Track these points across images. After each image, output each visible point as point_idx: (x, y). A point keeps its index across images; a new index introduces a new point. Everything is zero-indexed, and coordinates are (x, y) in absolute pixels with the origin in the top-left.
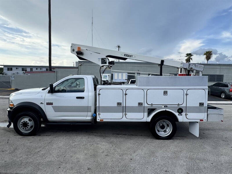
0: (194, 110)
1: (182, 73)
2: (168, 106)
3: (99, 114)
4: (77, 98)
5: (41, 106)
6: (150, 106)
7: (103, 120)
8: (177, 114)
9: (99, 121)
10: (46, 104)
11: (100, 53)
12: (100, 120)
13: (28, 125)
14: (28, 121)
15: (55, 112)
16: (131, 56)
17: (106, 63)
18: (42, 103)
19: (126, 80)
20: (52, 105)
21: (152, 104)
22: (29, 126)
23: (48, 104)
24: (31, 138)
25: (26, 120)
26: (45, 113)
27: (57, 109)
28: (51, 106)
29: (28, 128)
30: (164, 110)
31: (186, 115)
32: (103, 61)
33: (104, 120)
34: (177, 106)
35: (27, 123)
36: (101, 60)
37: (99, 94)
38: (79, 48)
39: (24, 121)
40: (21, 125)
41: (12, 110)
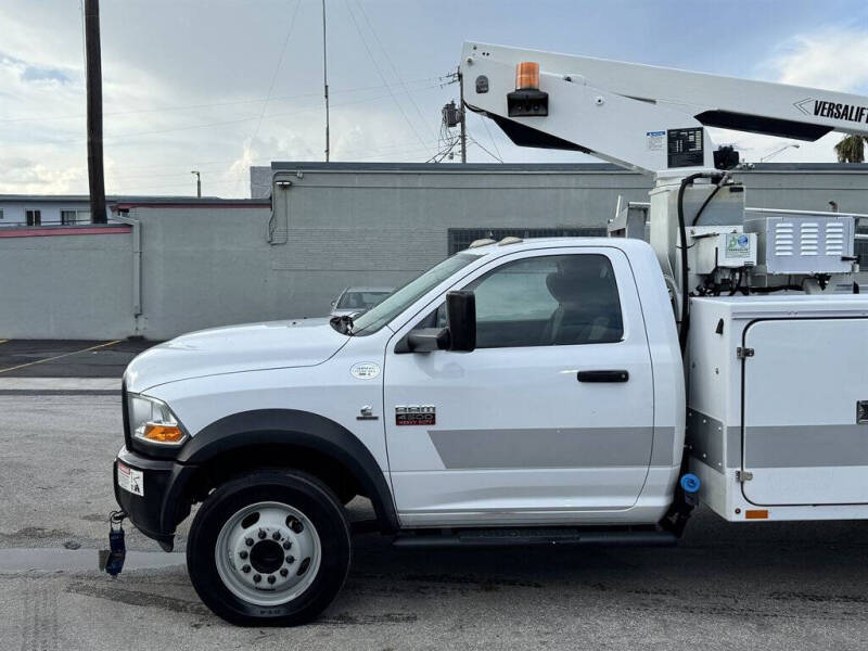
3: (741, 478)
4: (586, 377)
5: (361, 432)
7: (765, 514)
9: (742, 518)
10: (391, 419)
11: (653, 102)
12: (749, 514)
13: (287, 554)
14: (287, 533)
15: (449, 466)
17: (698, 159)
18: (366, 416)
19: (844, 259)
20: (433, 423)
22: (291, 560)
23: (405, 418)
24: (309, 632)
25: (272, 521)
26: (386, 474)
27: (461, 450)
28: (423, 429)
29: (284, 573)
32: (682, 148)
33: (775, 515)
35: (281, 543)
36: (665, 139)
37: (745, 353)
38: (530, 69)
39: (262, 534)
40: (243, 556)
41: (182, 467)
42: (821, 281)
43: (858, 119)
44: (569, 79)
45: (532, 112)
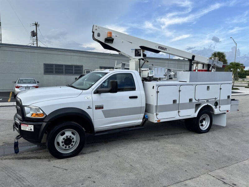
0: (225, 102)
1: (204, 69)
2: (209, 100)
3: (157, 115)
5: (88, 111)
6: (197, 101)
7: (160, 121)
8: (214, 107)
9: (156, 122)
10: (94, 108)
11: (132, 43)
12: (158, 121)
13: (73, 140)
14: (72, 136)
15: (106, 117)
16: (165, 48)
17: (140, 55)
18: (89, 108)
19: (164, 75)
20: (103, 108)
21: (199, 100)
22: (74, 142)
23: (97, 108)
24: (78, 157)
25: (68, 134)
26: (93, 120)
27: (109, 114)
28: (101, 110)
29: (72, 145)
30: (206, 104)
31: (219, 107)
32: (137, 53)
33: (162, 121)
34: (214, 99)
35: (71, 138)
36: (134, 50)
37: (158, 92)
38: (111, 33)
39: (67, 137)
40: (62, 142)
41: (46, 123)
42: (160, 79)
43: (165, 50)
44: (116, 36)
45: (109, 42)
